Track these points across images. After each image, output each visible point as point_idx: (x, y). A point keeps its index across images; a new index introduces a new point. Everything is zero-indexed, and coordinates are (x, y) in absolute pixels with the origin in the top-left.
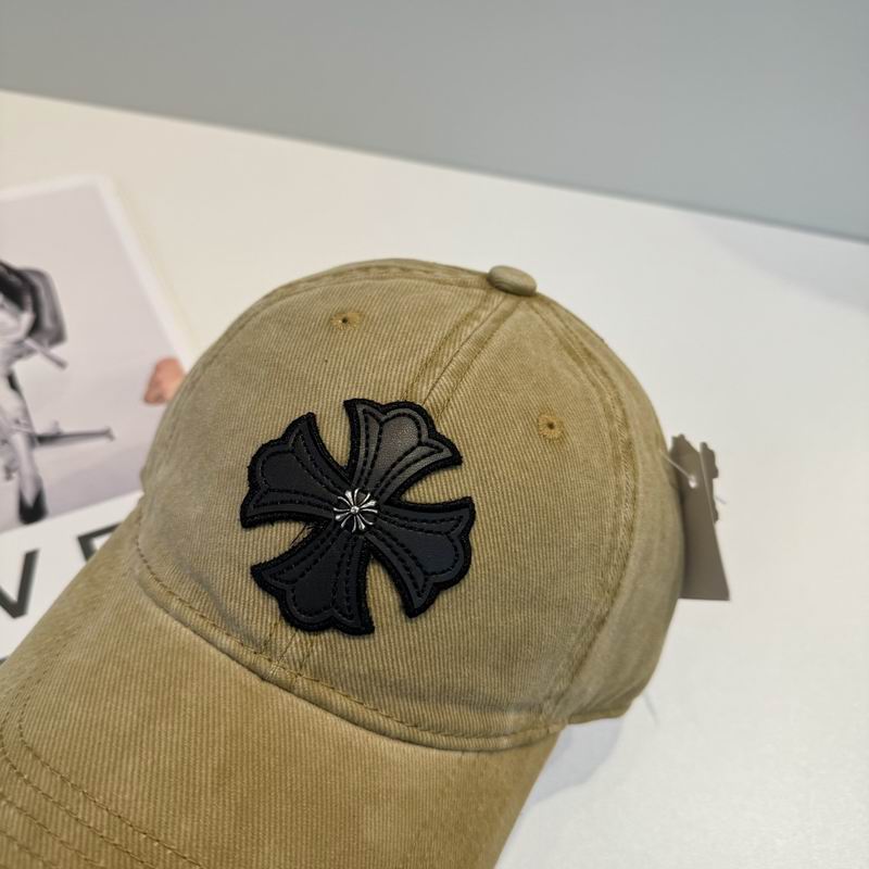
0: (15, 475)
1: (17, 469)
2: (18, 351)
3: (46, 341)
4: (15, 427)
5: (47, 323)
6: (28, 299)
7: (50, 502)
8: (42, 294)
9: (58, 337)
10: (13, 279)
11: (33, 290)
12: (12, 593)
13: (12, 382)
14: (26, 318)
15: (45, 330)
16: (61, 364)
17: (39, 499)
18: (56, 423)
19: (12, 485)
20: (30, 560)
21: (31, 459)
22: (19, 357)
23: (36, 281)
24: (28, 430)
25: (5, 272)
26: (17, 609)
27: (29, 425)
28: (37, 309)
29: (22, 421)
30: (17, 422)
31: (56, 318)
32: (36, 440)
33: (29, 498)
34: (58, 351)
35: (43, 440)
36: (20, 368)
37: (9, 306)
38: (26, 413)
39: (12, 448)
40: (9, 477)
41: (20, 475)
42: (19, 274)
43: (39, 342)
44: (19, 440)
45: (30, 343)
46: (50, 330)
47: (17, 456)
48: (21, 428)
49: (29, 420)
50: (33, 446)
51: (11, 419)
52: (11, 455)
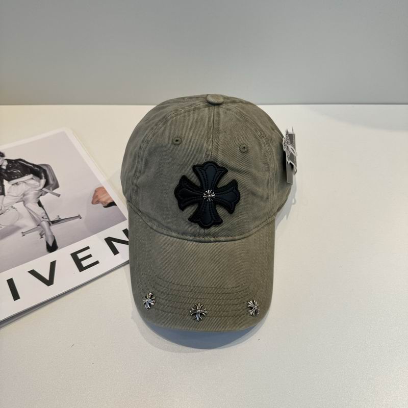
0: (44, 236)
1: (45, 234)
2: (40, 193)
3: (51, 189)
4: (42, 219)
5: (51, 182)
6: (43, 175)
7: (58, 244)
8: (48, 172)
9: (57, 186)
10: (36, 168)
11: (45, 171)
12: (47, 277)
13: (40, 204)
14: (43, 181)
15: (51, 184)
16: (59, 196)
17: (55, 242)
18: (58, 216)
19: (44, 239)
20: (53, 265)
21: (50, 229)
22: (41, 195)
24: (47, 220)
25: (33, 166)
26: (49, 282)
27: (48, 218)
28: (46, 177)
29: (45, 217)
30: (43, 218)
31: (55, 179)
32: (51, 223)
33: (51, 244)
34: (55, 191)
35: (53, 222)
36: (41, 199)
37: (35, 178)
38: (46, 214)
39: (42, 227)
40: (42, 237)
41: (46, 236)
42: (37, 166)
43: (49, 189)
44: (45, 224)
45: (44, 189)
46: (53, 184)
47: (44, 229)
48: (45, 220)
49: (48, 216)
50: (50, 225)
51: (41, 217)
52: (42, 229)
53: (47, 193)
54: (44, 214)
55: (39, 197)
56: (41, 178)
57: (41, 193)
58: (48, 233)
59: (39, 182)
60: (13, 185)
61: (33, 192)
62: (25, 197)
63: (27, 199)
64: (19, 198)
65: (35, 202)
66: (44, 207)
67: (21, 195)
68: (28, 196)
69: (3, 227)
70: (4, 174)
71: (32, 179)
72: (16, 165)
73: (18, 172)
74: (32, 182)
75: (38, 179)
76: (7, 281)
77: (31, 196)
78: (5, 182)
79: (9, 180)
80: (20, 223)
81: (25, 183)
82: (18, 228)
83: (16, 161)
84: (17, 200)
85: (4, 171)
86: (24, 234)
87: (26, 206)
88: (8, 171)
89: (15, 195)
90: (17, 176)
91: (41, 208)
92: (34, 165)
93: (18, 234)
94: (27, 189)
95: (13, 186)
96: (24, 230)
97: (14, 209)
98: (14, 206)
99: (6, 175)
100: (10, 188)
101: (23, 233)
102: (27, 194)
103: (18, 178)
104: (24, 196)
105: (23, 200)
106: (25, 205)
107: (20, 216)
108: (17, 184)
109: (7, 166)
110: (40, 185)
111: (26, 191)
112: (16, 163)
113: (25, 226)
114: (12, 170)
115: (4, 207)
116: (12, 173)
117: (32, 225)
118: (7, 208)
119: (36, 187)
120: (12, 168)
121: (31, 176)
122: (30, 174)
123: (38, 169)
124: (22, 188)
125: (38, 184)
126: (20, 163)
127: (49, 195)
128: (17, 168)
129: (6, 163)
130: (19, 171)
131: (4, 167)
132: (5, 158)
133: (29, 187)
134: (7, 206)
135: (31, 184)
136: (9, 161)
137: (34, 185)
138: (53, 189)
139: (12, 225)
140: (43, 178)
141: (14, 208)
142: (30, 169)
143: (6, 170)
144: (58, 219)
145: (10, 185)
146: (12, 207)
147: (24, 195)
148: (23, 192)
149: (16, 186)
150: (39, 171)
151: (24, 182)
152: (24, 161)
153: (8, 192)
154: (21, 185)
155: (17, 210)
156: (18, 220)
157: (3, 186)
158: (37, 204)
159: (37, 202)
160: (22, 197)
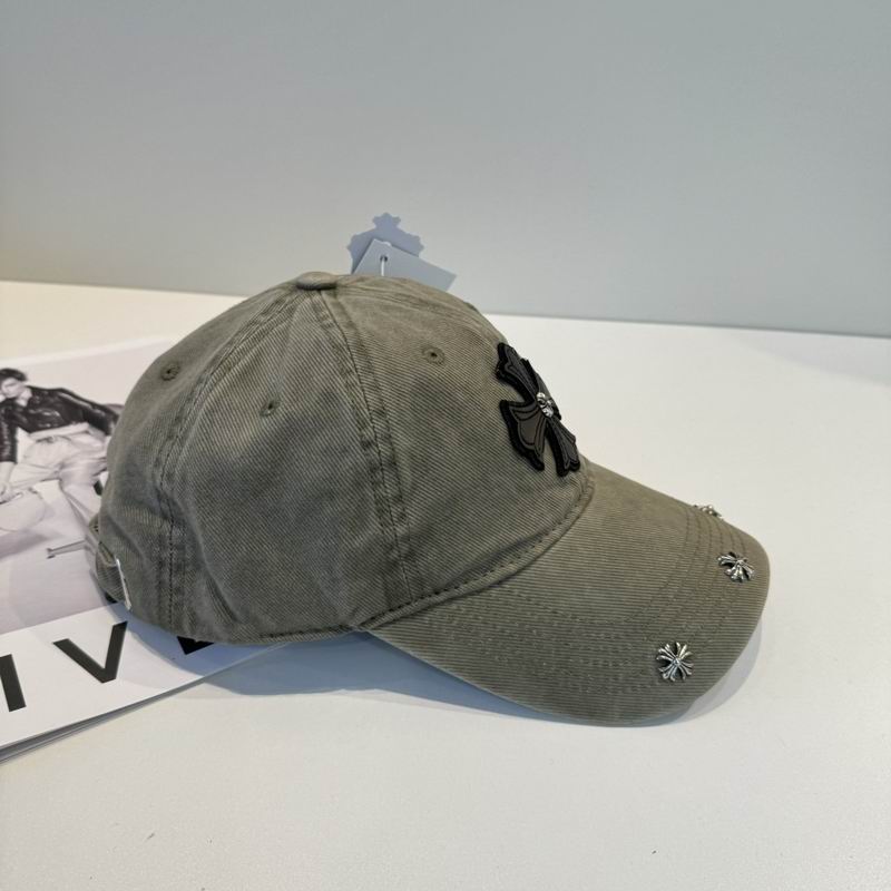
55: (98, 474)
56: (107, 433)
57: (105, 465)
59: (103, 441)
60: (39, 441)
61: (85, 462)
62: (65, 470)
63: (68, 476)
64: (49, 472)
65: (88, 484)
67: (56, 466)
68: (71, 469)
70: (19, 416)
71: (87, 432)
72: (52, 400)
73: (54, 416)
74: (86, 439)
75: (100, 433)
77: (80, 469)
78: (21, 434)
79: (30, 430)
80: (45, 527)
81: (68, 439)
82: (40, 539)
83: (52, 392)
84: (44, 476)
85: (20, 410)
86: (52, 554)
87: (66, 489)
88: (32, 411)
89: (40, 463)
90: (50, 423)
93: (39, 552)
94: (70, 454)
95: (39, 445)
96: (53, 545)
97: (35, 495)
99: (24, 419)
100: (31, 447)
101: (50, 550)
102: (71, 465)
103: (52, 427)
104: (61, 469)
105: (60, 476)
106: (61, 488)
107: (47, 513)
108: (48, 440)
111: (67, 459)
112: (52, 397)
113: (57, 536)
114: (40, 410)
115: (12, 488)
116: (39, 417)
117: (74, 533)
118: (17, 491)
119: (93, 452)
120: (40, 405)
121: (84, 426)
122: (81, 422)
123: (103, 414)
124: (59, 450)
125: (98, 444)
126: (60, 397)
128: (52, 407)
129: (27, 394)
130: (57, 414)
131: (23, 403)
133: (76, 451)
134: (17, 487)
135: (81, 444)
136: (35, 390)
137: (89, 445)
139: (26, 531)
141: (35, 492)
142: (83, 411)
143: (25, 411)
145: (33, 442)
146: (30, 489)
147: (63, 466)
148: (59, 460)
149: (45, 446)
150: (103, 418)
151: (64, 437)
152: (72, 394)
153: (25, 457)
154: (57, 444)
155: (41, 498)
156: (41, 520)
157: (14, 442)
158: (92, 488)
159: (94, 482)
160: (57, 469)
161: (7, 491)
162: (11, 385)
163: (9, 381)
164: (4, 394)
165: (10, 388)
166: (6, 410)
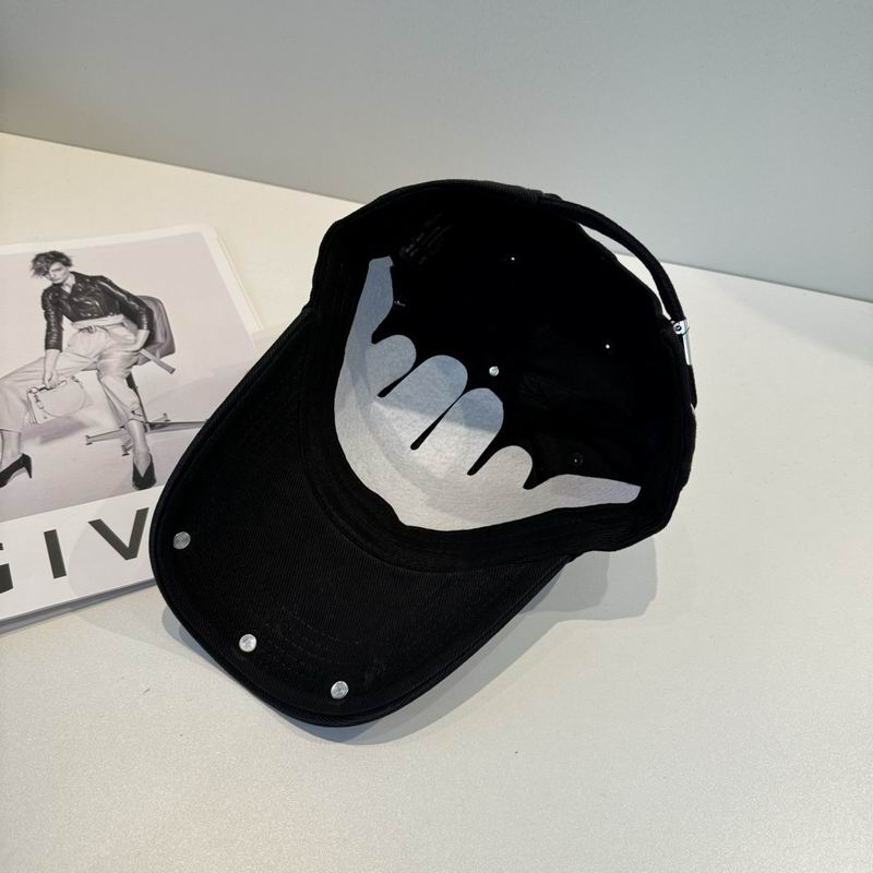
1: (133, 447)
2: (134, 359)
3: (158, 354)
4: (132, 416)
5: (160, 338)
6: (144, 319)
9: (170, 350)
10: (132, 303)
11: (150, 313)
12: (126, 541)
13: (130, 382)
14: (143, 334)
15: (158, 342)
16: (172, 371)
17: (150, 469)
18: (165, 415)
19: (129, 459)
20: (141, 516)
21: (145, 440)
22: (135, 364)
23: (151, 306)
24: (142, 419)
25: (126, 297)
26: (129, 552)
27: (144, 416)
28: (151, 327)
29: (137, 412)
30: (133, 412)
31: (168, 334)
32: (147, 425)
34: (164, 360)
35: (153, 426)
36: (135, 371)
37: (128, 324)
38: (141, 405)
39: (130, 432)
40: (126, 454)
41: (134, 451)
42: (136, 299)
43: (154, 354)
44: (136, 427)
46: (162, 344)
47: (133, 439)
48: (137, 418)
49: (143, 411)
50: (146, 431)
51: (129, 410)
52: (128, 437)
53: (149, 360)
54: (137, 406)
55: (130, 367)
56: (140, 327)
57: (136, 359)
58: (140, 448)
59: (136, 335)
60: (81, 330)
61: (120, 354)
62: (102, 361)
63: (105, 367)
64: (90, 361)
65: (122, 377)
66: (139, 390)
67: (95, 357)
68: (108, 361)
69: (50, 418)
70: (64, 303)
71: (122, 324)
72: (93, 289)
73: (95, 305)
74: (122, 331)
75: (134, 327)
76: (45, 533)
77: (115, 360)
79: (73, 319)
80: (84, 415)
81: (106, 330)
82: (80, 426)
83: (94, 279)
84: (85, 366)
85: (65, 297)
86: (90, 440)
87: (103, 380)
88: (75, 299)
89: (83, 353)
90: (92, 312)
91: (132, 391)
92: (129, 295)
93: (78, 439)
94: (108, 345)
95: (81, 333)
96: (91, 433)
97: (77, 384)
98: (77, 376)
99: (69, 308)
100: (75, 335)
101: (88, 437)
102: (108, 356)
103: (91, 318)
104: (100, 358)
106: (99, 379)
107: (87, 402)
108: (89, 330)
109: (74, 288)
110: (136, 342)
111: (106, 350)
112: (93, 285)
113: (95, 424)
114: (82, 299)
115: (58, 375)
116: (81, 305)
117: (109, 424)
118: (61, 379)
119: (127, 344)
120: (83, 293)
121: (120, 318)
122: (118, 314)
123: (137, 306)
124: (98, 341)
125: (132, 337)
126: (101, 286)
127: (151, 364)
128: (92, 295)
129: (71, 281)
130: (97, 304)
131: (68, 290)
132: (72, 269)
133: (114, 342)
134: (62, 374)
135: (117, 336)
136: (78, 277)
137: (123, 337)
138: (162, 356)
139: (69, 417)
140: (145, 326)
141: (77, 381)
142: (120, 302)
143: (70, 296)
144: (162, 421)
145: (76, 331)
146: (73, 378)
147: (101, 356)
148: (98, 351)
149: (86, 333)
150: (137, 311)
151: (103, 328)
152: (110, 283)
153: (69, 345)
154: (97, 334)
155: (82, 387)
156: (82, 408)
157: (60, 329)
158: (125, 381)
159: (126, 376)
160: (95, 360)
161: (53, 378)
162: (58, 270)
163: (56, 266)
164: (52, 279)
165: (57, 273)
166: (54, 297)
